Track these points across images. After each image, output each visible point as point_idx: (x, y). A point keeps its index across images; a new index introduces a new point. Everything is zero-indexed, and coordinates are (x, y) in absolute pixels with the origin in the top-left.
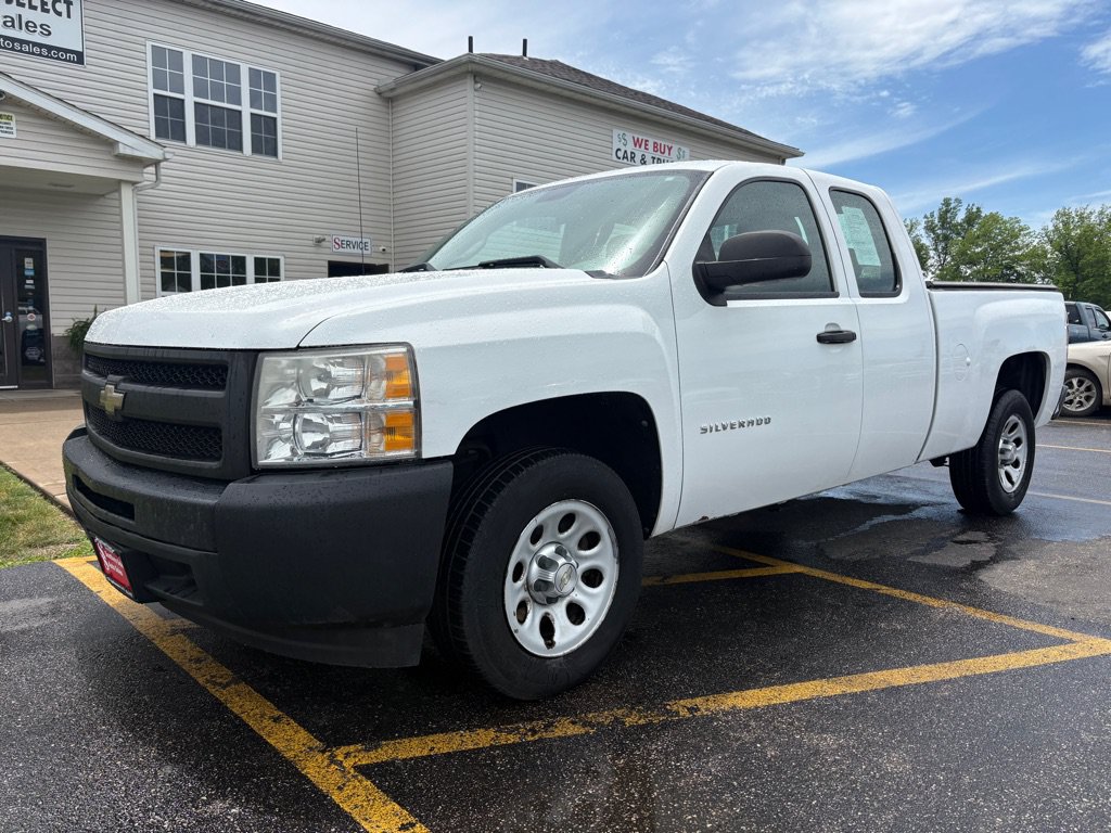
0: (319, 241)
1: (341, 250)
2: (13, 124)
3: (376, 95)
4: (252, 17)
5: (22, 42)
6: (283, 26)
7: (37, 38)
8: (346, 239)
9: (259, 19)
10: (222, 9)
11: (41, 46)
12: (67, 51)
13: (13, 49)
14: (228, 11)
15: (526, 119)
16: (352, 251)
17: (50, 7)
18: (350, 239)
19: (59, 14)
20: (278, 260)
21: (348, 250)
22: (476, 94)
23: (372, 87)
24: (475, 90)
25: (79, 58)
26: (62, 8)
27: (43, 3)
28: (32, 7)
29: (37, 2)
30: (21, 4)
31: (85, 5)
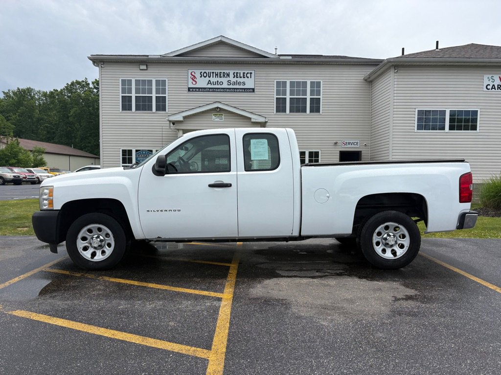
0: (336, 143)
1: (346, 146)
2: (223, 116)
3: (364, 81)
5: (237, 89)
6: (324, 63)
7: (241, 87)
8: (348, 141)
10: (300, 63)
11: (242, 89)
12: (249, 89)
13: (234, 92)
14: (303, 63)
15: (425, 80)
16: (351, 146)
17: (245, 76)
18: (350, 141)
19: (248, 77)
20: (318, 152)
21: (349, 146)
22: (396, 74)
23: (363, 78)
24: (395, 73)
25: (253, 90)
26: (249, 75)
27: (244, 75)
28: (240, 77)
29: (242, 75)
30: (237, 77)
31: (256, 73)
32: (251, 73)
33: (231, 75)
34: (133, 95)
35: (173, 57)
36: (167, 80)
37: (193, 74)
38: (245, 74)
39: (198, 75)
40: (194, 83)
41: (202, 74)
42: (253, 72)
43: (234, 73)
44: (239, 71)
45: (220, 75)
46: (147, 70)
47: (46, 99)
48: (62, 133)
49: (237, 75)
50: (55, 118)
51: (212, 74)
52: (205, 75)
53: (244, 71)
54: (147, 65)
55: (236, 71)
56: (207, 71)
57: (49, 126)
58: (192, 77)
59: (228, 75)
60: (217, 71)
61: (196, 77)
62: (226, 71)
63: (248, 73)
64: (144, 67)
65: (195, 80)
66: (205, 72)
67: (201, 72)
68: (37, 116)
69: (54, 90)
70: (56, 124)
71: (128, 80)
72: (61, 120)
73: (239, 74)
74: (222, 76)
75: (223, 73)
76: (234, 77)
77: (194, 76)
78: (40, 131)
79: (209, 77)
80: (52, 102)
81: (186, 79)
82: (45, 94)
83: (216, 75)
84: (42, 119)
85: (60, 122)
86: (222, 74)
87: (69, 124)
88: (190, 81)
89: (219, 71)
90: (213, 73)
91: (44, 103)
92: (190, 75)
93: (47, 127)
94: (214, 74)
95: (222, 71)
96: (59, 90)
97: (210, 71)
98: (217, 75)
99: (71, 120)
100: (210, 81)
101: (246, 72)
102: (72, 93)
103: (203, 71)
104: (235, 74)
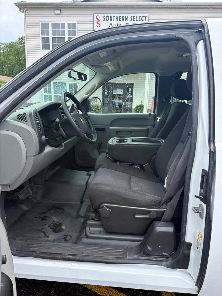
4: (199, 7)
6: (210, 7)
9: (201, 7)
10: (189, 7)
14: (191, 7)
19: (143, 21)
26: (144, 18)
27: (139, 18)
28: (137, 20)
29: (138, 19)
30: (134, 20)
31: (150, 16)
32: (146, 17)
33: (129, 19)
34: (51, 36)
35: (82, 2)
36: (77, 23)
37: (98, 17)
38: (141, 18)
39: (101, 19)
40: (98, 25)
41: (105, 17)
42: (147, 15)
43: (132, 16)
44: (135, 15)
45: (120, 18)
46: (61, 14)
47: (7, 49)
48: (17, 70)
49: (134, 18)
50: (13, 61)
51: (113, 18)
52: (107, 18)
53: (140, 15)
54: (61, 10)
55: (133, 15)
56: (109, 15)
57: (10, 66)
58: (97, 20)
59: (127, 18)
60: (117, 15)
61: (100, 20)
62: (124, 15)
63: (143, 16)
64: (58, 12)
65: (99, 23)
66: (107, 16)
67: (104, 16)
68: (2, 59)
69: (12, 42)
70: (13, 65)
71: (46, 23)
72: (16, 62)
73: (135, 18)
74: (121, 19)
75: (123, 16)
76: (131, 20)
77: (99, 20)
78: (4, 69)
79: (111, 20)
80: (10, 51)
81: (92, 22)
82: (6, 45)
83: (116, 18)
84: (5, 61)
85: (15, 63)
86: (121, 18)
87: (21, 65)
88: (96, 24)
89: (119, 15)
90: (114, 16)
91: (6, 51)
92: (95, 19)
93: (8, 66)
94: (115, 18)
95: (122, 15)
96: (14, 42)
97: (111, 15)
98: (118, 18)
99: (22, 62)
100: (111, 24)
101: (142, 15)
102: (22, 44)
103: (106, 15)
104: (132, 18)
